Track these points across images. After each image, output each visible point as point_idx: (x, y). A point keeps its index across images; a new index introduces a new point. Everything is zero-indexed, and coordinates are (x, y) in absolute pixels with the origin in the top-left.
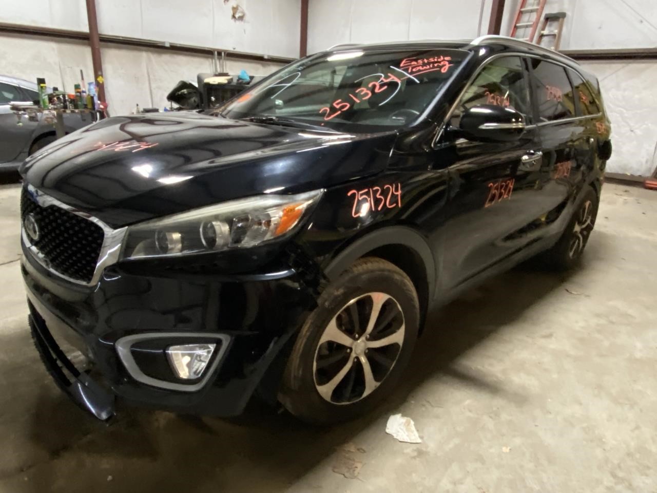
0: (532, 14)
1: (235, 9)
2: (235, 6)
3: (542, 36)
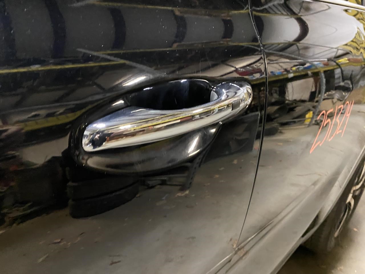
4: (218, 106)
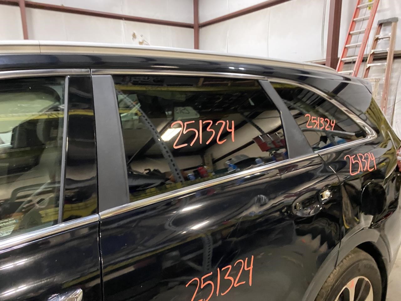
0: (364, 21)
1: (141, 43)
2: (141, 41)
3: (377, 40)
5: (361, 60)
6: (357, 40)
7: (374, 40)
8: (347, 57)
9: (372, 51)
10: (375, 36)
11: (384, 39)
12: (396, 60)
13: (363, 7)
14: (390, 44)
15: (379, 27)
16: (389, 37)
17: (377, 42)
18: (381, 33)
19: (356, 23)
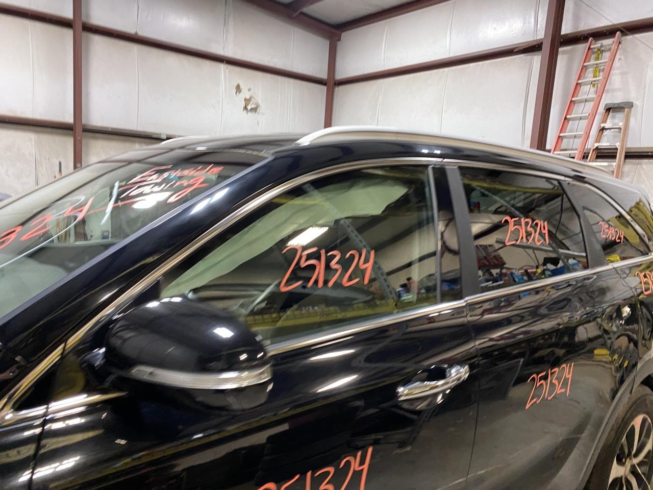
0: (587, 103)
1: (247, 101)
2: (248, 97)
3: (602, 129)
4: (452, 379)
5: (581, 155)
6: (577, 128)
7: (599, 129)
8: (561, 150)
9: (596, 145)
10: (600, 124)
11: (612, 130)
12: (628, 161)
13: (586, 84)
14: (621, 136)
15: (606, 112)
16: (620, 128)
17: (602, 133)
18: (608, 121)
19: (574, 104)
